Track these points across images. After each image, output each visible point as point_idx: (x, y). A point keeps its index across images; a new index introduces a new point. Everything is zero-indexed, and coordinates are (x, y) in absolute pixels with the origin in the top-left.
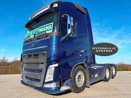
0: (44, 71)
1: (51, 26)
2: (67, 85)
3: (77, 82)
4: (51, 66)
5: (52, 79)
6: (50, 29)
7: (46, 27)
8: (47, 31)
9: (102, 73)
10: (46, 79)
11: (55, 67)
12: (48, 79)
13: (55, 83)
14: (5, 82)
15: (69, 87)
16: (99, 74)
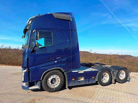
9: (93, 78)
11: (25, 72)
16: (85, 78)
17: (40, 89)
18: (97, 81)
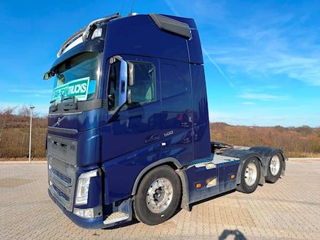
0: (73, 183)
1: (85, 84)
2: (124, 210)
3: (153, 202)
4: (83, 176)
5: (86, 202)
6: (84, 92)
7: (78, 85)
8: (78, 94)
9: (233, 177)
10: (77, 199)
11: (92, 178)
12: (80, 199)
13: (92, 210)
14: (29, 181)
15: (128, 215)
16: (220, 180)
17: (131, 219)
18: (240, 182)
